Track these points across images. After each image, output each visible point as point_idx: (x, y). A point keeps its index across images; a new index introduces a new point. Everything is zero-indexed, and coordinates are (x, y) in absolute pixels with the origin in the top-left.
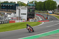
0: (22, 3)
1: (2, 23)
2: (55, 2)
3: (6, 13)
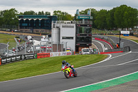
1: (21, 59)
2: (136, 10)
3: (29, 37)
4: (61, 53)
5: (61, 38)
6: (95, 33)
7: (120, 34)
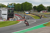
0: (3, 5)
2: (31, 4)
4: (2, 20)
5: (2, 14)
6: (15, 13)
7: (25, 13)
